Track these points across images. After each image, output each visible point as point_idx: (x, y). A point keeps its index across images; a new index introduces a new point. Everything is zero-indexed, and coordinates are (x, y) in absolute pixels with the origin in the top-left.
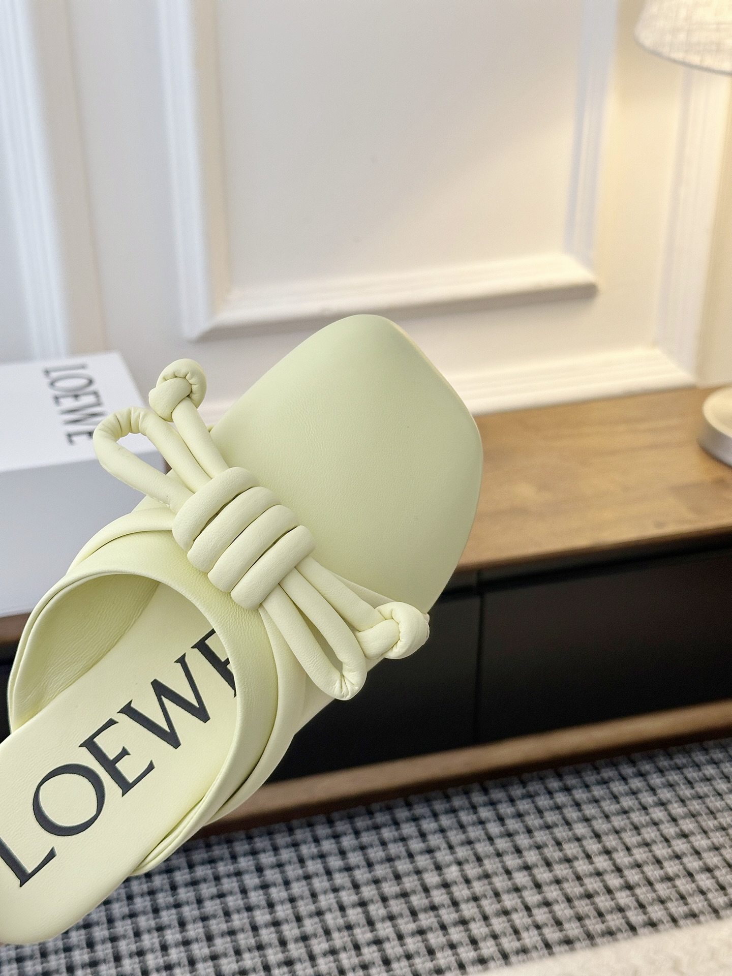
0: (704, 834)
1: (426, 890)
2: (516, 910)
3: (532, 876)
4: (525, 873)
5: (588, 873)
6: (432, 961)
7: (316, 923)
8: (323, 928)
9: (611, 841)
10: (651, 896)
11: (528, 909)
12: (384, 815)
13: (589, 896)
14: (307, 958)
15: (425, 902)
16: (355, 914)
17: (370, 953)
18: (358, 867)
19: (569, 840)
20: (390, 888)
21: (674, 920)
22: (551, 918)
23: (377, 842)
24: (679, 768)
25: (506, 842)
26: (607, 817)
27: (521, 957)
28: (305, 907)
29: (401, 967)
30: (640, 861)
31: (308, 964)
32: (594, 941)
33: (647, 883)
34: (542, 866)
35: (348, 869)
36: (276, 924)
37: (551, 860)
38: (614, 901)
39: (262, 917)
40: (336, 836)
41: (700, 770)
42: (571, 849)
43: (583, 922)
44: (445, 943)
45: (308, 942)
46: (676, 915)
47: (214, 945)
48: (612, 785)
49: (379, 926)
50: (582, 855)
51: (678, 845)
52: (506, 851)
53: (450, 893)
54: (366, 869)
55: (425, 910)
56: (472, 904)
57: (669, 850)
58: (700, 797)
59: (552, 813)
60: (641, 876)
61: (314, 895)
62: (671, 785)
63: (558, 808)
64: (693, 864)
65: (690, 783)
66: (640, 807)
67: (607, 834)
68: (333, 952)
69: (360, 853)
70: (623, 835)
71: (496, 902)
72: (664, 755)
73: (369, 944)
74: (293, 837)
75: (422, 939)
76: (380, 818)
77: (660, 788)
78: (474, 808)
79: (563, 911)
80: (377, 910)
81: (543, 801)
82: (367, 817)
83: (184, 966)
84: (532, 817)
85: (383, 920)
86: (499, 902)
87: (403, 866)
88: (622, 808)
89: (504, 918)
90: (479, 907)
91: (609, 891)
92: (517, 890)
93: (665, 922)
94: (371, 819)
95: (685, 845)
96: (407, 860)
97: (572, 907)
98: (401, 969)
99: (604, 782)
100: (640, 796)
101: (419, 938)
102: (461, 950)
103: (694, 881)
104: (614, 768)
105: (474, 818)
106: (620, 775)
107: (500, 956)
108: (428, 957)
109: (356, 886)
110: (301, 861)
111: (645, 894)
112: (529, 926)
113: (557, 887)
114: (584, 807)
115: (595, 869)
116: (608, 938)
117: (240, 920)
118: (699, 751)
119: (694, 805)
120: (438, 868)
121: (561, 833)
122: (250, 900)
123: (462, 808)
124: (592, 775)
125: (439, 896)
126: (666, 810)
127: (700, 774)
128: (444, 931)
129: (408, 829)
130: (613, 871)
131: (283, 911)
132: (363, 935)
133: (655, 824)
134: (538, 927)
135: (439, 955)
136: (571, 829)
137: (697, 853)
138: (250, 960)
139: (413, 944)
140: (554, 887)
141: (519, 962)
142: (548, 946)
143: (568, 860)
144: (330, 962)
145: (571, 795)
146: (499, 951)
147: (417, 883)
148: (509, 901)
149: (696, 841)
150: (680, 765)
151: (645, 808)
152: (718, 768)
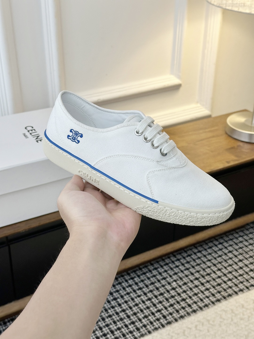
0: (247, 260)
1: (168, 291)
2: (199, 293)
3: (200, 281)
4: (197, 281)
5: (217, 277)
6: (179, 314)
7: (137, 309)
8: (139, 309)
9: (219, 266)
10: (238, 282)
11: (202, 292)
12: (146, 269)
13: (219, 285)
14: (138, 320)
15: (169, 296)
16: (148, 303)
17: (159, 315)
18: (143, 287)
19: (207, 268)
20: (156, 293)
21: (247, 288)
22: (211, 294)
23: (147, 279)
24: (231, 240)
25: (188, 272)
26: (215, 258)
27: (206, 307)
28: (131, 304)
29: (169, 318)
30: (231, 271)
31: (139, 322)
32: (226, 299)
33: (235, 278)
34: (202, 278)
35: (140, 289)
36: (124, 311)
37: (204, 275)
38: (228, 285)
39: (118, 309)
40: (132, 278)
41: (238, 240)
42: (208, 271)
43: (220, 293)
44: (181, 308)
45: (137, 315)
46: (248, 286)
47: (106, 322)
48: (213, 248)
49: (158, 306)
50: (212, 273)
51: (241, 264)
52: (189, 275)
53: (176, 291)
54: (146, 288)
55: (170, 298)
56: (184, 294)
57: (238, 267)
58: (241, 248)
59: (198, 260)
60: (233, 276)
61: (133, 299)
62: (231, 245)
63: (199, 258)
64: (247, 270)
65: (236, 244)
66: (224, 254)
67: (217, 264)
68: (146, 317)
69: (142, 283)
70: (223, 264)
71: (192, 292)
72: (226, 237)
73: (157, 312)
74: (118, 281)
75: (173, 308)
76: (145, 270)
77: (228, 247)
78: (173, 262)
79: (213, 291)
80: (155, 300)
81: (194, 256)
82: (140, 271)
83: (98, 331)
84: (193, 262)
85: (158, 304)
86: (193, 291)
87: (158, 285)
88: (219, 255)
89: (196, 297)
90: (187, 294)
91: (225, 282)
92: (196, 286)
93: (245, 289)
94: (142, 271)
95: (242, 264)
96: (158, 283)
97: (216, 290)
98: (170, 319)
99: (210, 248)
100: (223, 250)
101: (172, 308)
102: (187, 309)
103: (249, 275)
104: (211, 243)
105: (174, 266)
106: (214, 244)
107: (199, 309)
108: (177, 314)
109: (145, 294)
110: (124, 288)
111: (236, 281)
112: (205, 298)
113: (209, 284)
114: (207, 257)
115: (218, 275)
116: (230, 297)
117: (112, 312)
118: (236, 233)
119: (240, 251)
120: (169, 284)
121: (203, 266)
122: (113, 305)
123: (170, 263)
124: (206, 246)
125: (173, 293)
126: (233, 254)
127: (239, 241)
128: (179, 304)
129: (155, 272)
130: (224, 276)
131: (124, 306)
132: (154, 310)
133: (231, 258)
134: (208, 297)
135: (180, 312)
136: (206, 265)
137: (246, 265)
138: (119, 324)
139: (171, 310)
140: (208, 284)
141: (206, 309)
142: (213, 303)
143: (208, 274)
144: (146, 321)
145: (202, 253)
146: (199, 307)
147: (164, 290)
148: (196, 290)
149: (245, 262)
150: (231, 238)
151: (226, 254)
152: (243, 238)
